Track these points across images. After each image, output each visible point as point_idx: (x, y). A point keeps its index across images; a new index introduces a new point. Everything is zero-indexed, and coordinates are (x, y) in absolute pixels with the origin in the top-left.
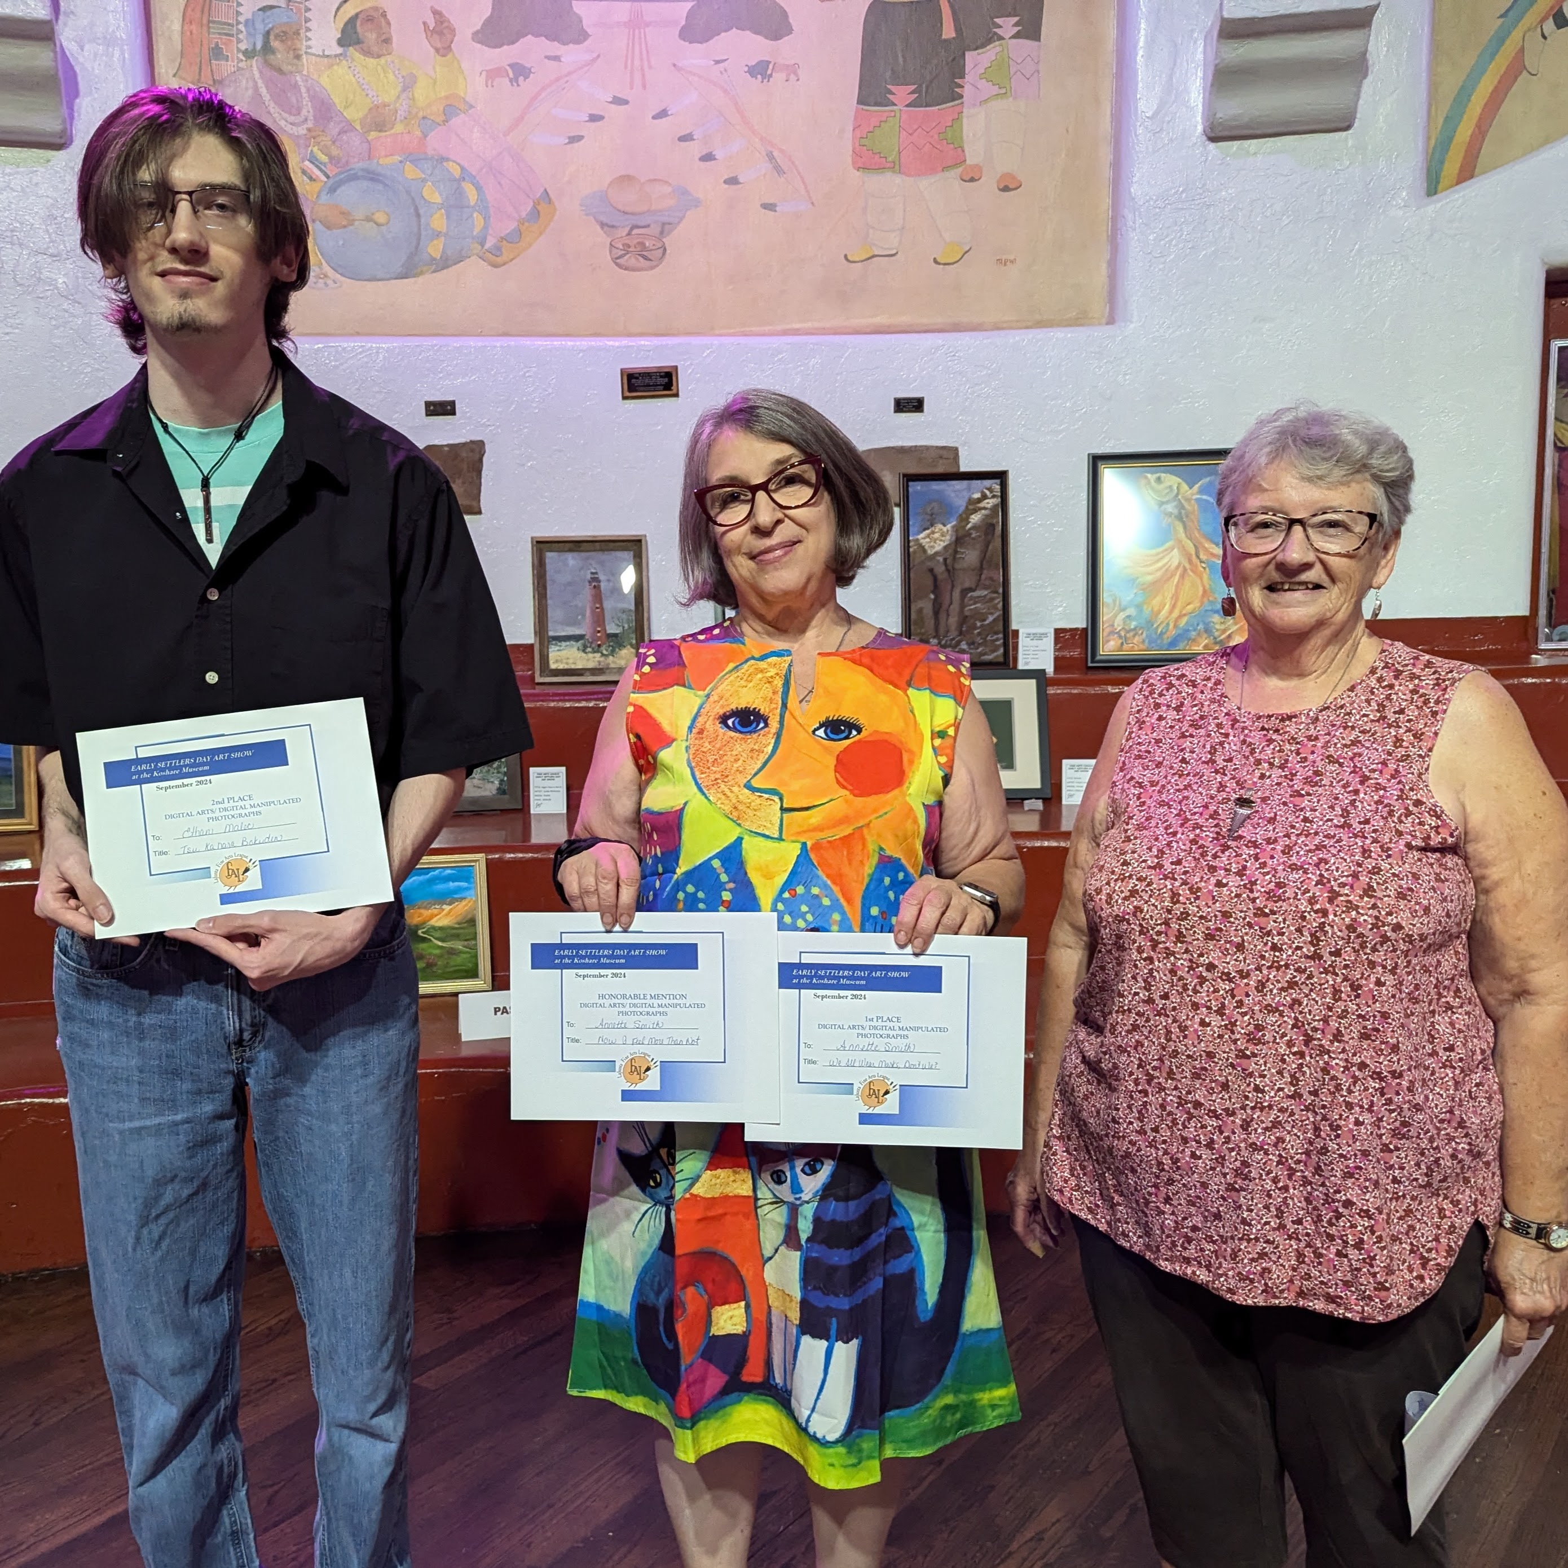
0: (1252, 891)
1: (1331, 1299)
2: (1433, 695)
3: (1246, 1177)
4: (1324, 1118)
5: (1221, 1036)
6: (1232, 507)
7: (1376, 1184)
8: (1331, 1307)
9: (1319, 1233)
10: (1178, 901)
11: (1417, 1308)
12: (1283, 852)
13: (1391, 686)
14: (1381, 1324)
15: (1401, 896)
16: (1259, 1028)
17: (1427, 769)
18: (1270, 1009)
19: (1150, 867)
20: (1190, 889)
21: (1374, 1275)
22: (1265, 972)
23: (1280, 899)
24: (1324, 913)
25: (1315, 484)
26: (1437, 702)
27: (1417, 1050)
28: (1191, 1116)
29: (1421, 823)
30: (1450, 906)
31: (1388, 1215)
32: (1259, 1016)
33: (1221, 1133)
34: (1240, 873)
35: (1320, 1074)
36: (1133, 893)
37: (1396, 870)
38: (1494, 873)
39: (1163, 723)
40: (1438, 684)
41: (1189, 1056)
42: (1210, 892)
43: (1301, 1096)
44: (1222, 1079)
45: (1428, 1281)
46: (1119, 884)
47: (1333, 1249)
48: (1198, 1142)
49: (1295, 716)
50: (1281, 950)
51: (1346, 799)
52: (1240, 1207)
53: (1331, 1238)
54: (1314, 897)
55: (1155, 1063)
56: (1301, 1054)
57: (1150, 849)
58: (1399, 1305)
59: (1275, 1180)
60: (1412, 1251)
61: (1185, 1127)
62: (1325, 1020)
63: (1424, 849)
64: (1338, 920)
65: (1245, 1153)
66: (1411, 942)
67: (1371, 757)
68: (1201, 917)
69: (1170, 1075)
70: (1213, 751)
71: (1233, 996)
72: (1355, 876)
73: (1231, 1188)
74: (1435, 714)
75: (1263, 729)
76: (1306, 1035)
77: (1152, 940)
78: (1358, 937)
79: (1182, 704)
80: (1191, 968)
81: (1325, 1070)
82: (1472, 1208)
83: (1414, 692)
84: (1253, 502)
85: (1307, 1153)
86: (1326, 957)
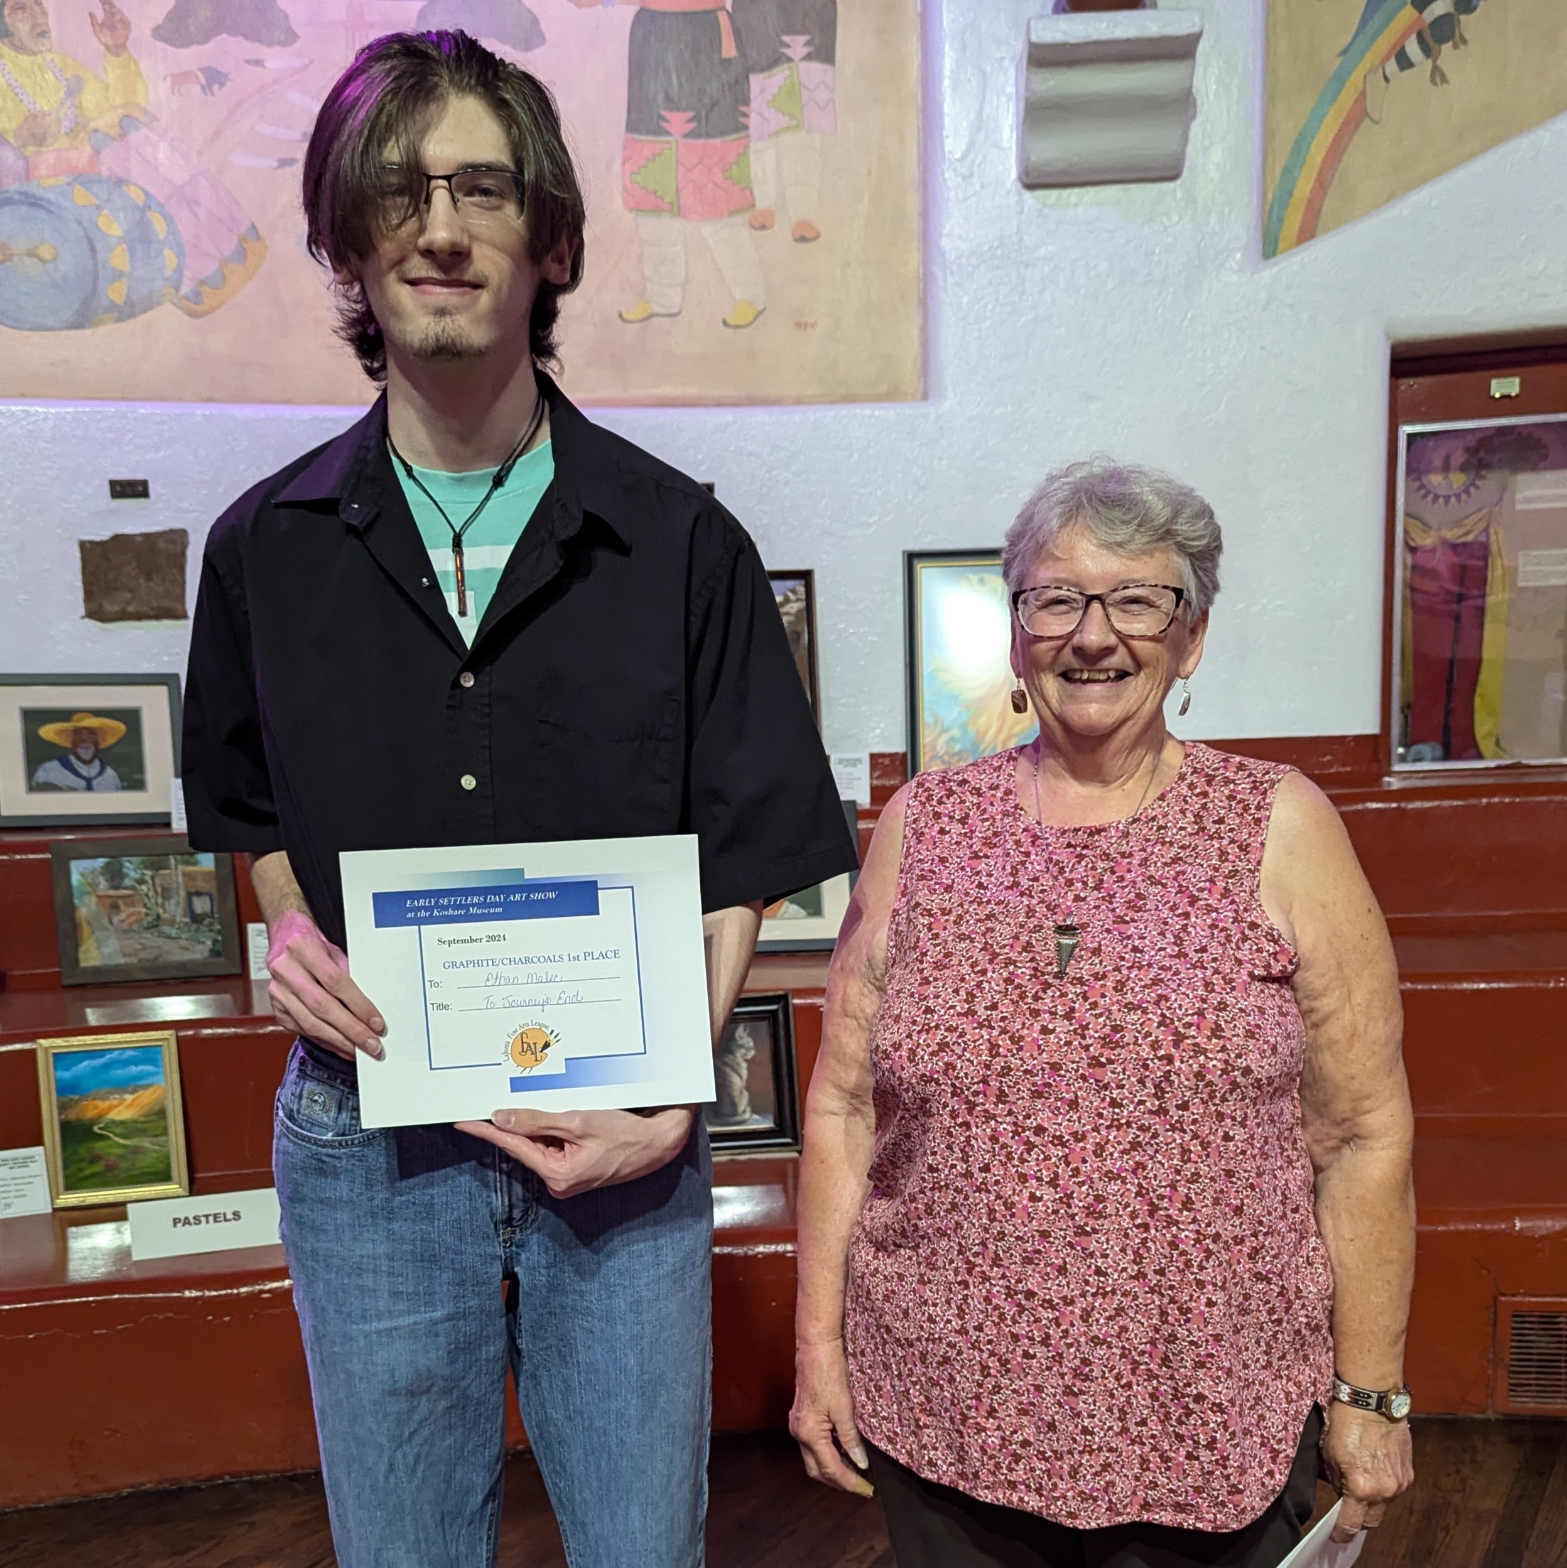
0: (1084, 1037)
1: (1179, 1508)
2: (1253, 800)
3: (1087, 1378)
4: (1172, 1301)
5: (1055, 1212)
6: (1021, 580)
7: (1229, 1373)
8: (1180, 1517)
9: (1167, 1434)
10: (998, 1054)
11: (1269, 1508)
12: (1115, 988)
13: (1205, 794)
14: (1235, 1533)
15: (1250, 1034)
16: (1099, 1199)
17: (1258, 886)
18: (1112, 1177)
19: (959, 1014)
20: (1011, 1038)
21: (1227, 1478)
22: (1104, 1132)
23: (1118, 1045)
24: (1170, 1059)
25: (1115, 553)
26: (1259, 808)
27: (1269, 1213)
28: (1022, 1310)
29: (1259, 950)
30: (1293, 1043)
31: (1241, 1406)
32: (1099, 1185)
33: (1058, 1325)
34: (1069, 1016)
35: (1168, 1249)
36: (943, 1046)
37: (1242, 1004)
38: (1325, 1004)
39: (947, 837)
40: (1255, 788)
41: (1018, 1238)
42: (1035, 1040)
43: (1145, 1276)
44: (1059, 1262)
45: (1278, 1476)
46: (924, 1036)
47: (1183, 1452)
48: (1032, 1339)
49: (1104, 830)
50: (1120, 1106)
51: (1177, 924)
52: (1079, 1414)
53: (1180, 1438)
54: (1157, 1041)
55: (976, 1249)
56: (1146, 1227)
57: (956, 991)
58: (1253, 1508)
59: (1118, 1378)
60: (1263, 1444)
61: (1015, 1322)
62: (1173, 1186)
63: (1263, 979)
64: (1184, 1067)
65: (1086, 1349)
66: (1259, 1088)
67: (1196, 875)
68: (1026, 1072)
69: (996, 1261)
70: (1014, 873)
71: (1068, 1164)
72: (1200, 1013)
73: (1069, 1391)
74: (1258, 821)
75: (1069, 845)
76: (1151, 1204)
77: (968, 1102)
78: (1206, 1086)
79: (967, 816)
80: (1016, 1133)
81: (1173, 1245)
82: (1312, 1389)
83: (1231, 798)
84: (1044, 574)
85: (1153, 1342)
86: (1173, 1111)
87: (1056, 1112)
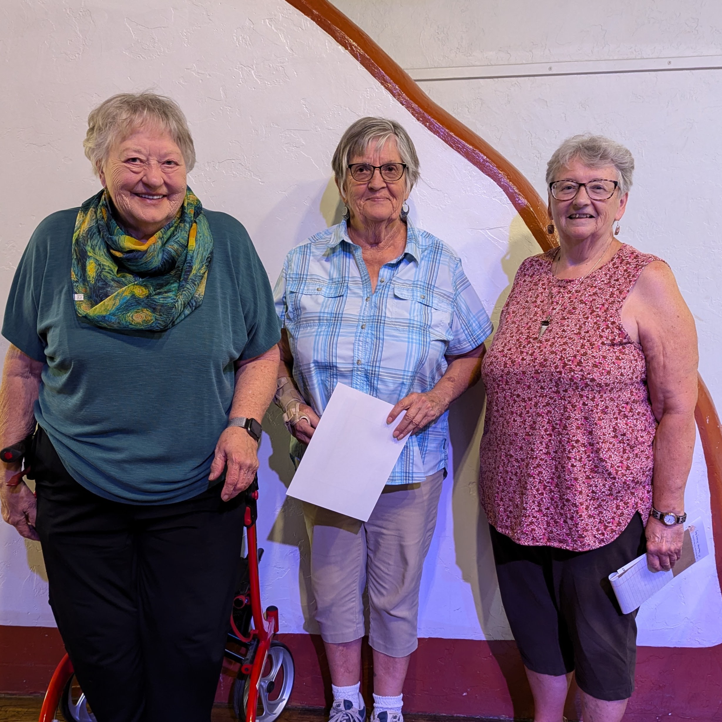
2: (633, 273)
4: (559, 463)
5: (520, 426)
6: (554, 178)
10: (507, 367)
12: (550, 345)
13: (617, 268)
16: (534, 423)
18: (539, 415)
19: (499, 351)
20: (512, 361)
21: (578, 531)
23: (544, 366)
26: (633, 276)
28: (509, 462)
29: (612, 333)
32: (534, 418)
33: (520, 468)
37: (595, 354)
40: (636, 267)
41: (509, 435)
42: (519, 362)
44: (520, 445)
45: (608, 536)
48: (512, 473)
49: (573, 281)
51: (582, 321)
53: (561, 515)
54: (557, 366)
55: (499, 438)
57: (502, 343)
61: (507, 466)
62: (561, 420)
63: (610, 345)
64: (566, 376)
65: (526, 478)
66: (601, 387)
68: (515, 374)
71: (526, 409)
72: (575, 356)
74: (631, 282)
77: (497, 384)
78: (575, 384)
83: (626, 270)
85: (552, 479)
86: (561, 392)
87: (524, 389)
